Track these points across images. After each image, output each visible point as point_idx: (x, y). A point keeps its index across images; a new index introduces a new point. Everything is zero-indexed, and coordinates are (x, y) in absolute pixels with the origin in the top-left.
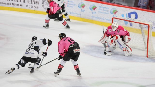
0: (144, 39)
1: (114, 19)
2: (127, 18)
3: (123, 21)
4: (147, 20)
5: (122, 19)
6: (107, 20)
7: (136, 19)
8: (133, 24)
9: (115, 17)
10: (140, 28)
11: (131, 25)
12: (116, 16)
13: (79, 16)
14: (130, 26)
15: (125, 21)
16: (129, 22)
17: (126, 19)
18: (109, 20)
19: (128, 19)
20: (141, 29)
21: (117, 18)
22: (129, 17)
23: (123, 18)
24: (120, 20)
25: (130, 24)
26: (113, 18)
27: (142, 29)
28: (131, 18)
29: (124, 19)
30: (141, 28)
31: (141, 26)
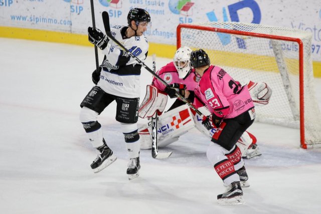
0: (289, 89)
1: (183, 29)
2: (227, 23)
3: (213, 32)
4: (292, 24)
5: (210, 26)
6: (161, 34)
7: (256, 25)
8: (248, 41)
9: (188, 24)
10: (271, 52)
11: (241, 45)
12: (190, 20)
13: (67, 27)
14: (238, 49)
15: (219, 33)
16: (233, 37)
17: (222, 27)
18: (168, 35)
19: (230, 25)
20: (274, 55)
21: (192, 24)
22: (232, 21)
23: (213, 22)
24: (203, 32)
25: (238, 42)
26: (179, 28)
27: (279, 56)
28: (239, 23)
29: (216, 27)
30: (274, 52)
31: (273, 47)
